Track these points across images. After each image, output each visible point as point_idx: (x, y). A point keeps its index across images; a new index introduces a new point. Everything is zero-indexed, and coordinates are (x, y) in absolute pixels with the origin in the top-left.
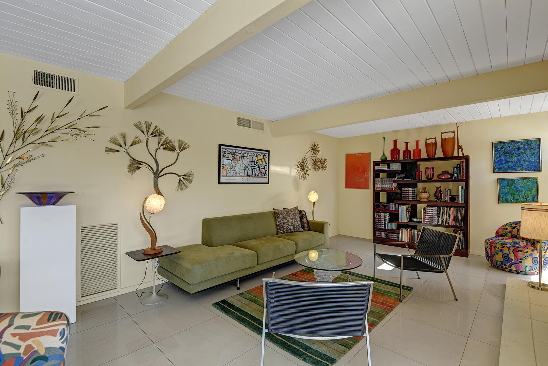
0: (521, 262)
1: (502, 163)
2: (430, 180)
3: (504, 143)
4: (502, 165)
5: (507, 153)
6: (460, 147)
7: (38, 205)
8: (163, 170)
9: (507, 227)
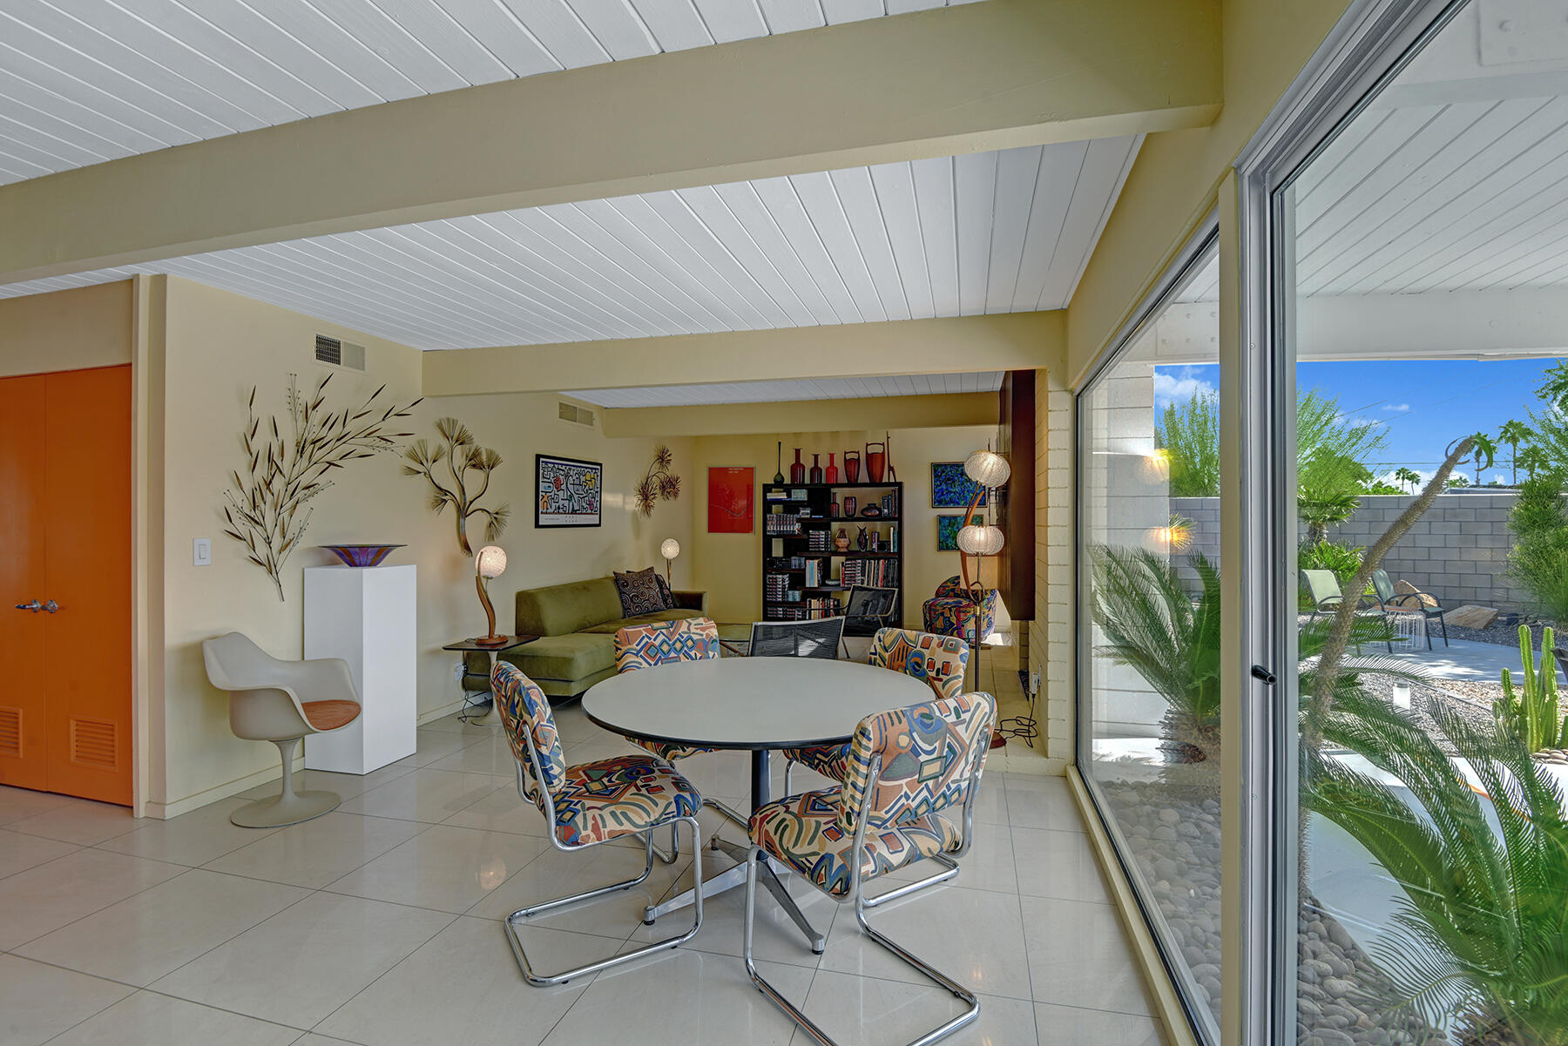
0: (963, 626)
1: (943, 495)
2: (850, 518)
3: (945, 465)
4: (942, 497)
5: (949, 479)
6: (891, 469)
7: (351, 566)
8: (471, 503)
9: (949, 584)
